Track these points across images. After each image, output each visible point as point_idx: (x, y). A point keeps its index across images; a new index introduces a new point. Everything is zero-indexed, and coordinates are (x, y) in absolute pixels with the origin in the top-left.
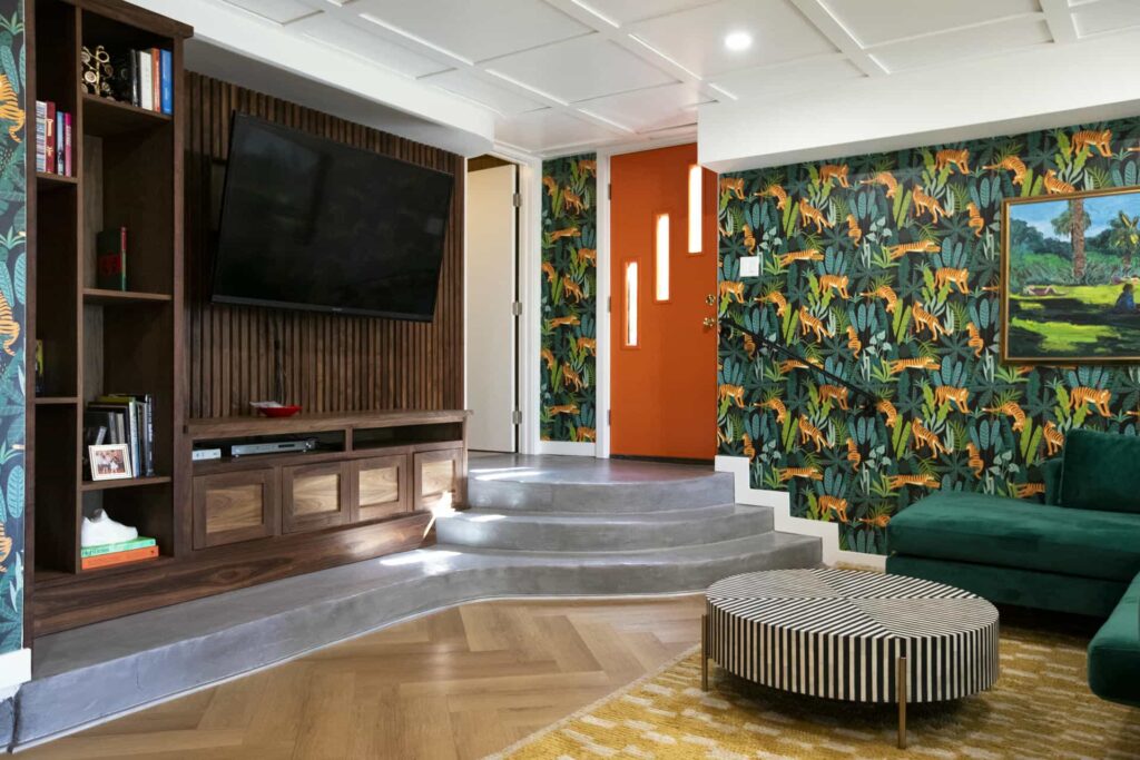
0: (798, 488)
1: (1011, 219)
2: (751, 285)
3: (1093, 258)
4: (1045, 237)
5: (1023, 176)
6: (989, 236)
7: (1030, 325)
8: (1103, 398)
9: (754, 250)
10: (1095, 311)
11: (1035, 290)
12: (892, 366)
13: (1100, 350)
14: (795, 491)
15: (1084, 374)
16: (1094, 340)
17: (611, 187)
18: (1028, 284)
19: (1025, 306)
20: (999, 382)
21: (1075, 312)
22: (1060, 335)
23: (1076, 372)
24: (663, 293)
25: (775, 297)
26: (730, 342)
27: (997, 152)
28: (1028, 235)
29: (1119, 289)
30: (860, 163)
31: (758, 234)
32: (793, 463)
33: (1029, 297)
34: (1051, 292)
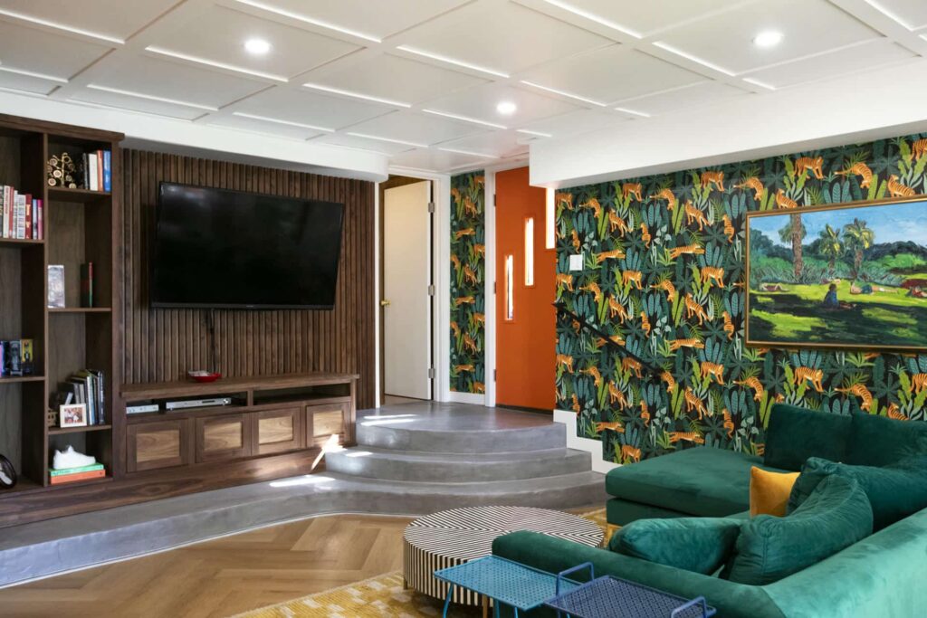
0: (608, 438)
1: (750, 229)
2: (579, 278)
3: (808, 262)
4: (774, 244)
5: (761, 193)
6: (738, 242)
7: (764, 315)
8: (817, 377)
9: (579, 250)
10: (809, 306)
11: (767, 287)
12: (671, 344)
13: (813, 337)
14: (606, 440)
15: (804, 356)
16: (809, 329)
17: (495, 196)
18: (763, 281)
19: (760, 300)
20: (745, 361)
21: (795, 305)
22: (786, 324)
23: (799, 354)
24: (529, 280)
25: (593, 287)
26: (564, 322)
27: (743, 174)
28: (762, 242)
29: (826, 288)
30: (651, 182)
31: (582, 237)
32: (605, 418)
33: (763, 292)
34: (779, 288)
